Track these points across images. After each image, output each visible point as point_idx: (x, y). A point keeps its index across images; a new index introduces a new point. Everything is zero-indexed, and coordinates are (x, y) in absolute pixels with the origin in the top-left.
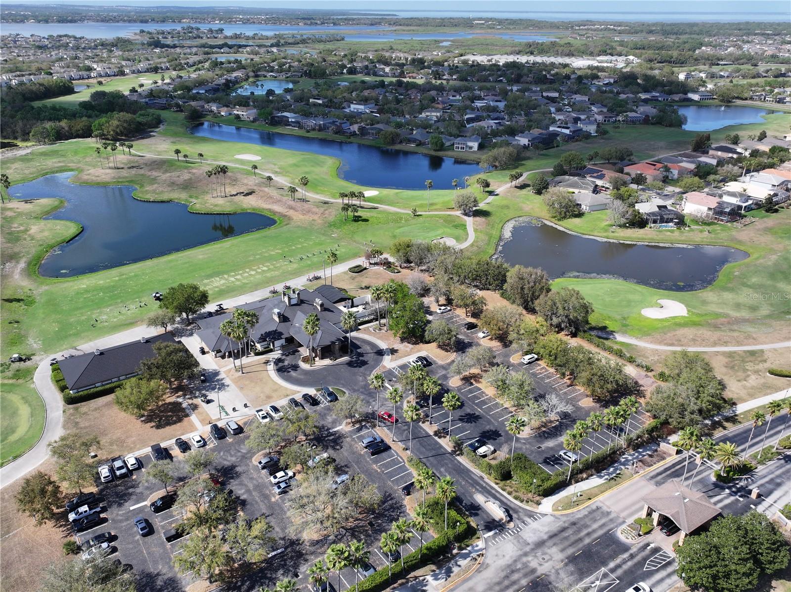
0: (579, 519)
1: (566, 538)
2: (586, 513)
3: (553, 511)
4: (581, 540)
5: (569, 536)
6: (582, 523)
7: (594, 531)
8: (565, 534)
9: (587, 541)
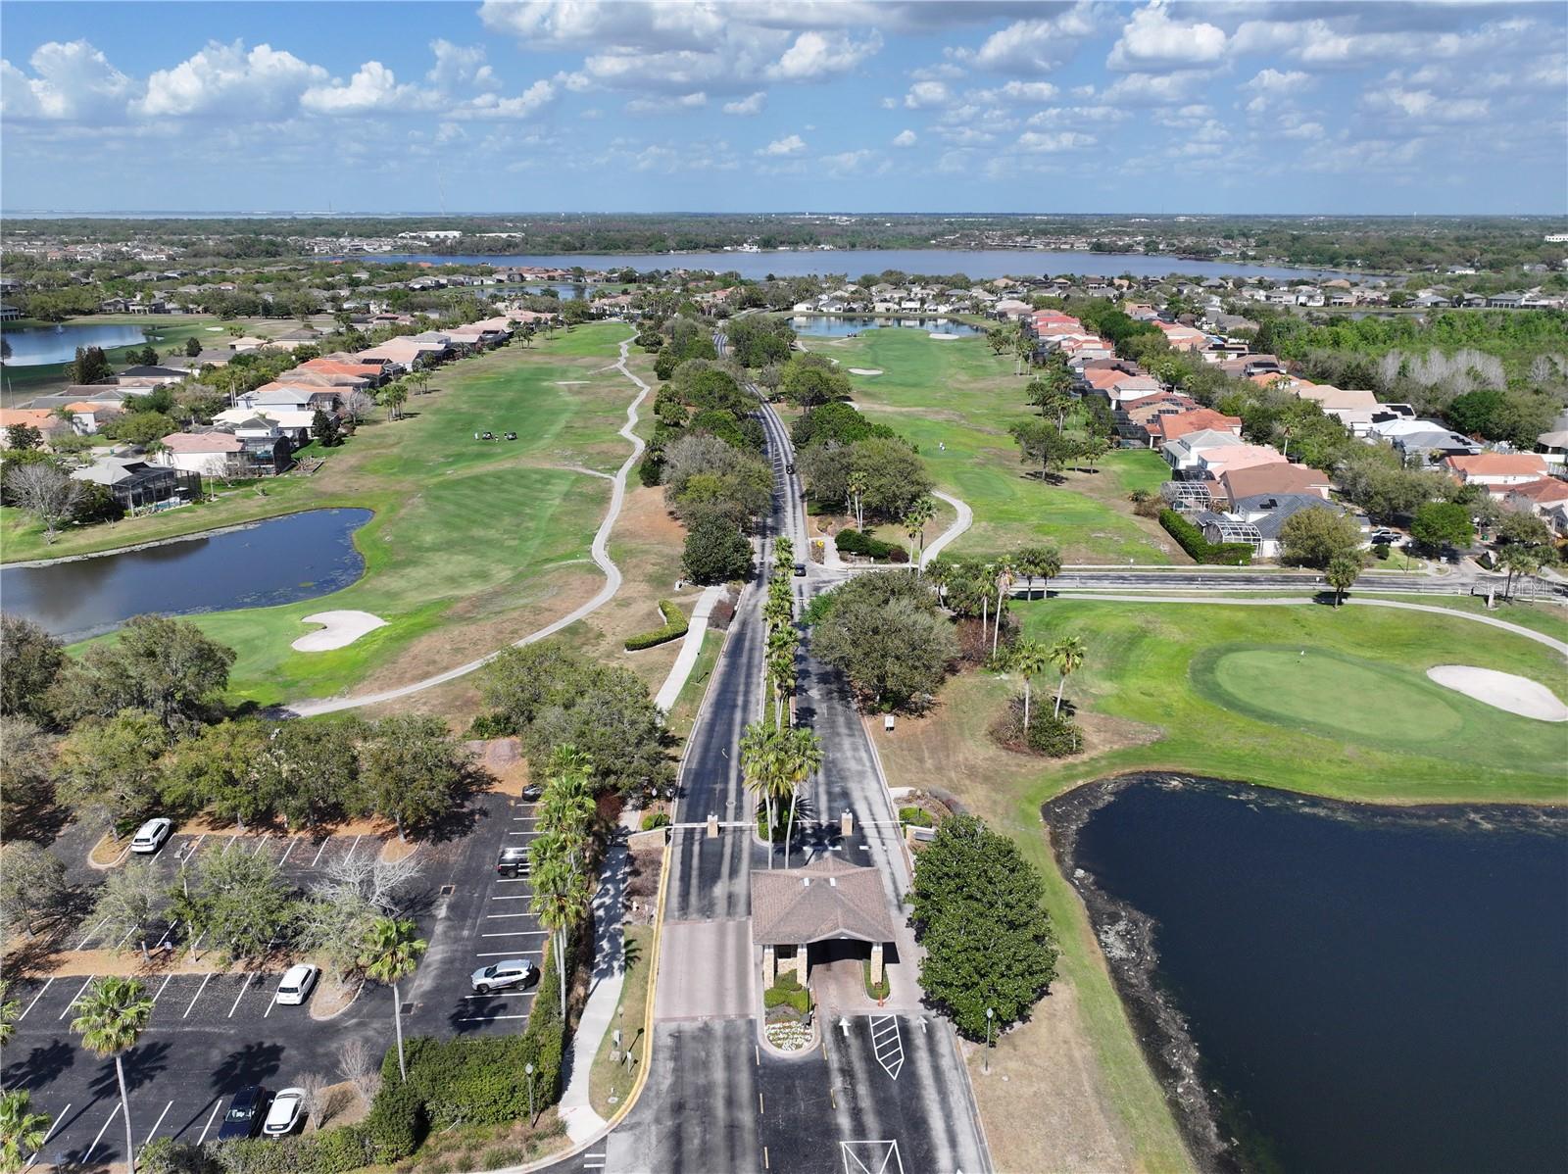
0: (673, 1088)
1: (705, 1151)
2: (671, 1065)
3: (607, 1117)
4: (732, 1128)
5: (704, 1142)
6: (689, 1091)
7: (731, 1086)
8: (693, 1144)
9: (746, 1118)
